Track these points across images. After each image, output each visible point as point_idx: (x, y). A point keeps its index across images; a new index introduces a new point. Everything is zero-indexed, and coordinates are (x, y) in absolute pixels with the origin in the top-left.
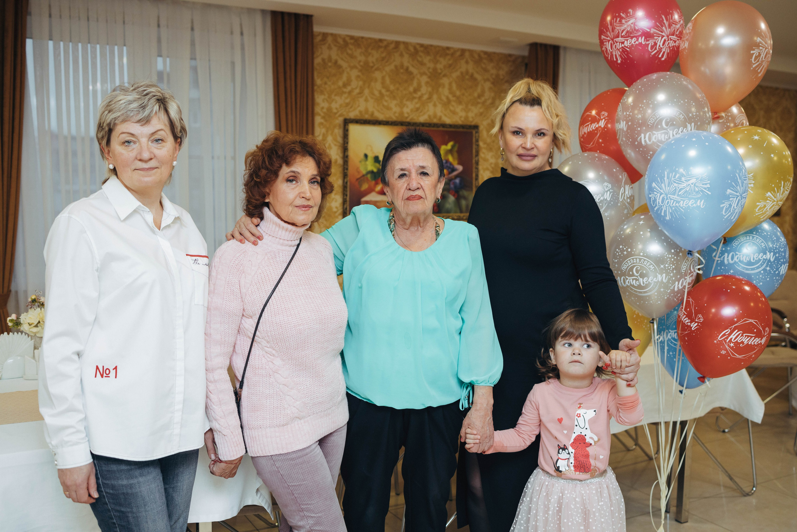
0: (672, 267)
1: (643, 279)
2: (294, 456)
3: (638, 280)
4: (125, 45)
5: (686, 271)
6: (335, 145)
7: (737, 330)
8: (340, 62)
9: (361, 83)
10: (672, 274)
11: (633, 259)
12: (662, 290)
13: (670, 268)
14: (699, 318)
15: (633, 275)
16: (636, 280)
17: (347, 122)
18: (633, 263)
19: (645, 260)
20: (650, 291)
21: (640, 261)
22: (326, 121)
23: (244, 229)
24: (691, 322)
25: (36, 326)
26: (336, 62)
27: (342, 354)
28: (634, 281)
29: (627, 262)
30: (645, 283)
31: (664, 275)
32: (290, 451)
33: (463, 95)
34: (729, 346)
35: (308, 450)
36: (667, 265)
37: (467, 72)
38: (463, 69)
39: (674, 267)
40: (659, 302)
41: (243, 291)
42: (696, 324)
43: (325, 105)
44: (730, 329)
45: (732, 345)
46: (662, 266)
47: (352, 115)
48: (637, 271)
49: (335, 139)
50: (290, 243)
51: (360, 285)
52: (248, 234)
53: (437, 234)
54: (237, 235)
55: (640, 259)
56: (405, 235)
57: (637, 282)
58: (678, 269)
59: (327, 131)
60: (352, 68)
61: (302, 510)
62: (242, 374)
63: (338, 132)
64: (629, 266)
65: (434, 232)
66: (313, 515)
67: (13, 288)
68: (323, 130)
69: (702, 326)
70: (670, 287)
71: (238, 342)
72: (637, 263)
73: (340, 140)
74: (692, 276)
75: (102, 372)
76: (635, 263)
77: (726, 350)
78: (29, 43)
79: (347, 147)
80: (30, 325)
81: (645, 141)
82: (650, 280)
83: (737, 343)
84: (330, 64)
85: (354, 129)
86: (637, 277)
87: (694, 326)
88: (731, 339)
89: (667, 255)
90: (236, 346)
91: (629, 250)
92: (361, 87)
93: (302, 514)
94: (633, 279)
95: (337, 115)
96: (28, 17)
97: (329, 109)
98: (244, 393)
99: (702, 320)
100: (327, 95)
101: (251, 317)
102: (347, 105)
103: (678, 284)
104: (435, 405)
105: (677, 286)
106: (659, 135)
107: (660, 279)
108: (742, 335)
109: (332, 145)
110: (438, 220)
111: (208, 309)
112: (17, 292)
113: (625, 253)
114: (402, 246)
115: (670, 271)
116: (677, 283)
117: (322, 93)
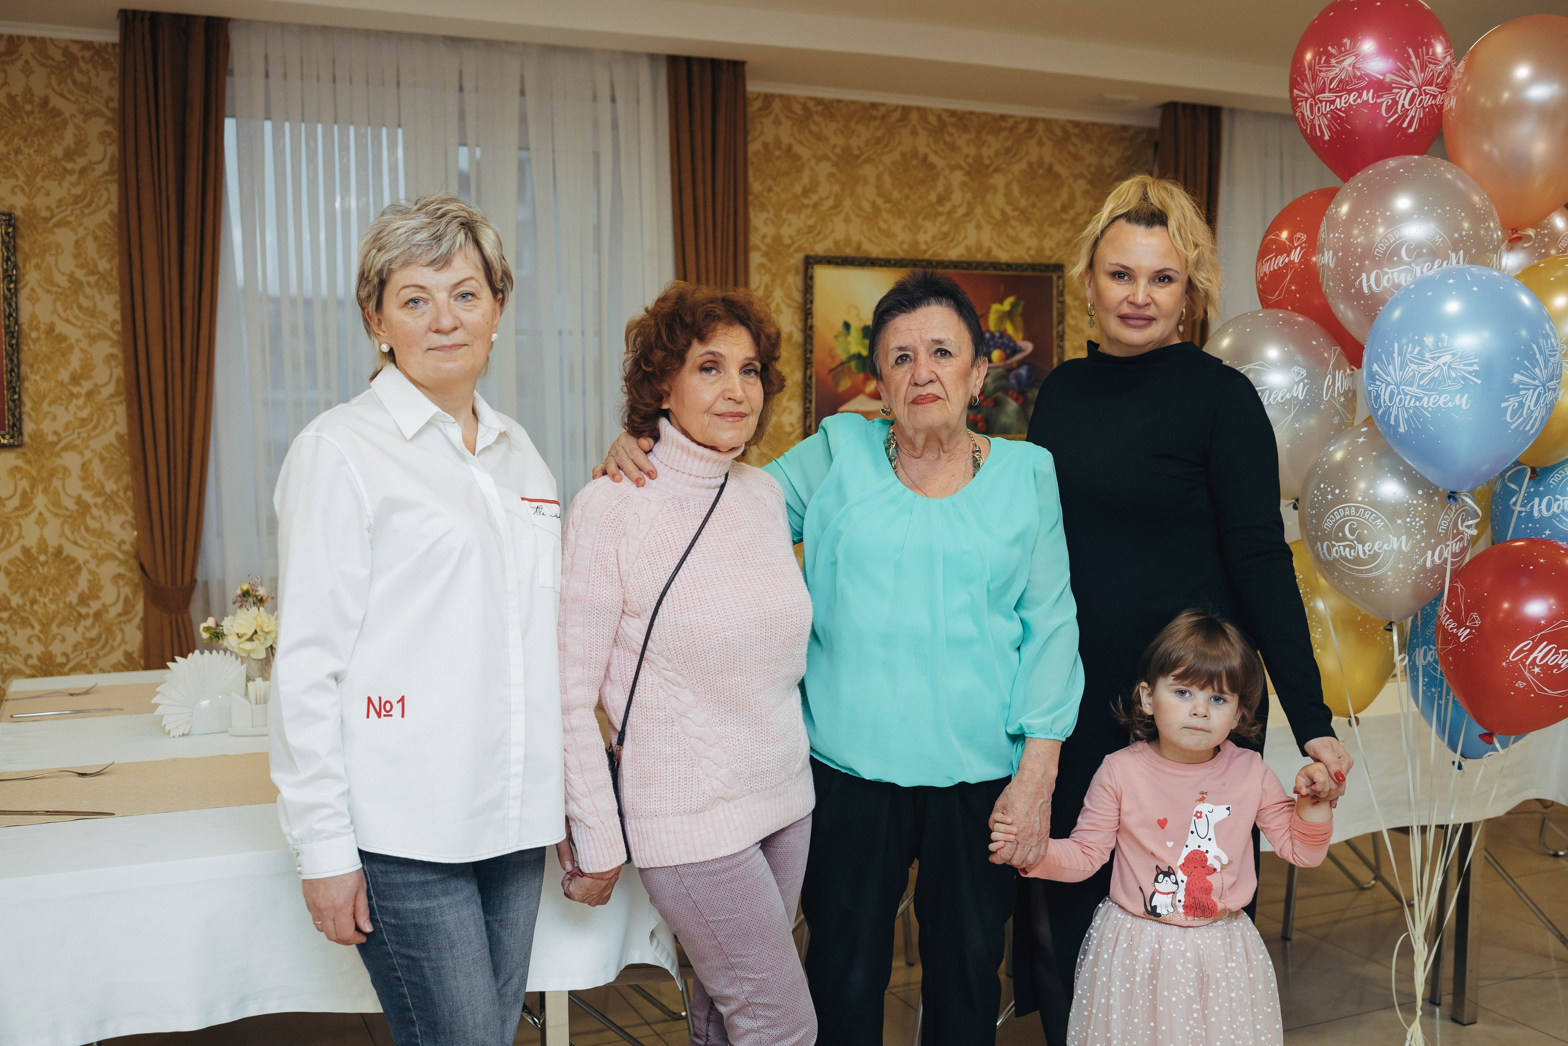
0: (1419, 522)
1: (1363, 546)
2: (717, 866)
3: (1355, 548)
4: (400, 126)
5: (1447, 530)
6: (789, 306)
7: (1545, 643)
8: (797, 149)
9: (836, 188)
10: (1419, 536)
11: (1344, 508)
12: (1401, 566)
13: (1416, 525)
14: (1473, 620)
15: (1344, 538)
16: (1351, 547)
17: (810, 262)
18: (1344, 516)
19: (1366, 510)
20: (1376, 568)
21: (1357, 511)
22: (771, 260)
23: (625, 458)
24: (1458, 628)
25: (251, 639)
26: (789, 149)
27: (802, 686)
28: (1347, 549)
29: (1332, 514)
30: (1368, 553)
31: (1404, 537)
32: (709, 858)
33: (1034, 206)
34: (1532, 673)
35: (742, 858)
36: (1408, 520)
37: (1041, 163)
38: (1034, 158)
39: (1422, 522)
40: (1397, 590)
41: (624, 567)
42: (1468, 630)
43: (770, 230)
44: (1533, 640)
45: (1537, 670)
46: (1399, 521)
47: (820, 249)
48: (1352, 532)
49: (788, 296)
50: (707, 482)
51: (833, 559)
52: (630, 467)
53: (976, 465)
54: (612, 468)
55: (1357, 509)
56: (917, 467)
57: (1353, 551)
58: (1431, 526)
59: (773, 281)
60: (820, 159)
61: (732, 967)
62: (621, 718)
63: (794, 281)
64: (1337, 521)
65: (970, 462)
66: (752, 976)
67: (200, 576)
68: (766, 279)
69: (1479, 634)
70: (1417, 560)
71: (615, 661)
72: (1350, 516)
73: (797, 296)
74: (1461, 539)
75: (380, 708)
76: (1347, 516)
77: (1525, 679)
78: (230, 126)
79: (810, 309)
80: (239, 636)
81: (1369, 287)
82: (1376, 548)
83: (1545, 667)
84: (777, 153)
85: (823, 275)
86: (1352, 541)
87: (1464, 634)
88: (1535, 658)
89: (1408, 499)
90: (611, 668)
91: (1337, 491)
92: (837, 196)
93: (731, 973)
94: (1345, 547)
95: (792, 249)
96: (229, 79)
97: (777, 239)
98: (627, 753)
99: (1478, 623)
100: (772, 212)
101: (639, 616)
102: (811, 229)
103: (1433, 555)
104: (973, 780)
105: (1431, 559)
106: (1396, 275)
107: (1396, 546)
108: (1557, 653)
109: (783, 306)
110: (980, 439)
111: (562, 601)
112: (206, 584)
113: (1330, 497)
114: (910, 488)
115: (1415, 529)
116: (1430, 553)
117: (763, 207)
